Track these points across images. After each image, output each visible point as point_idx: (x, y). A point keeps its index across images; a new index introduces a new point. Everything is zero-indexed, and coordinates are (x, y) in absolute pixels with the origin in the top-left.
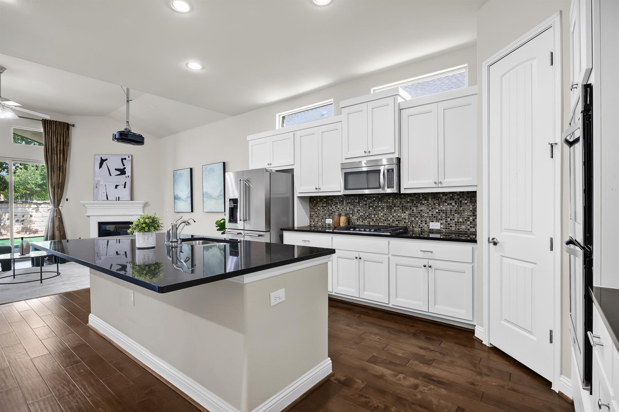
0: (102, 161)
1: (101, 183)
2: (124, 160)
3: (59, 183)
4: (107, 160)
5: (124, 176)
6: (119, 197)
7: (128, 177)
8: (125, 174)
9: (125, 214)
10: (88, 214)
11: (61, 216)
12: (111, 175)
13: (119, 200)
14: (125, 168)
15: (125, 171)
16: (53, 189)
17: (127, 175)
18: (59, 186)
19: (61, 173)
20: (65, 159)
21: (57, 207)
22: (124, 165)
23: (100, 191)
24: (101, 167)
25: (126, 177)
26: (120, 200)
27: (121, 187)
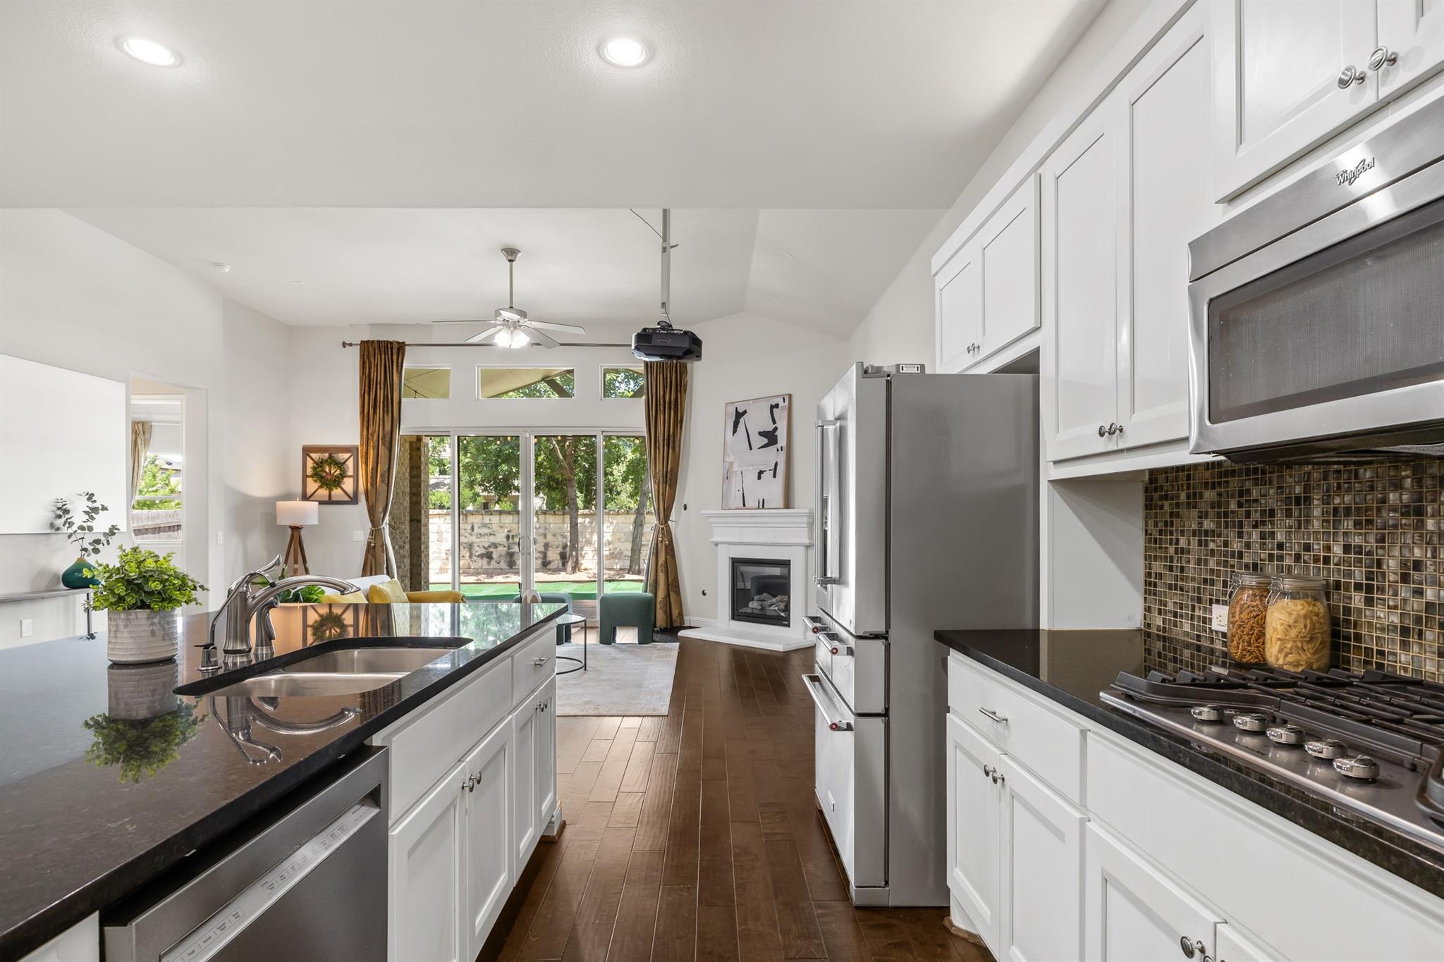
0: (739, 415)
1: (736, 468)
2: (775, 410)
3: (667, 472)
4: (745, 412)
5: (772, 449)
6: (763, 500)
7: (782, 450)
8: (776, 443)
9: (775, 542)
10: (716, 539)
11: (671, 541)
12: (751, 449)
13: (763, 507)
14: (776, 429)
15: (776, 436)
16: (656, 486)
17: (779, 445)
18: (666, 478)
19: (670, 451)
20: (679, 422)
21: (664, 523)
22: (774, 422)
23: (733, 485)
24: (735, 431)
25: (778, 450)
26: (765, 507)
27: (768, 475)
